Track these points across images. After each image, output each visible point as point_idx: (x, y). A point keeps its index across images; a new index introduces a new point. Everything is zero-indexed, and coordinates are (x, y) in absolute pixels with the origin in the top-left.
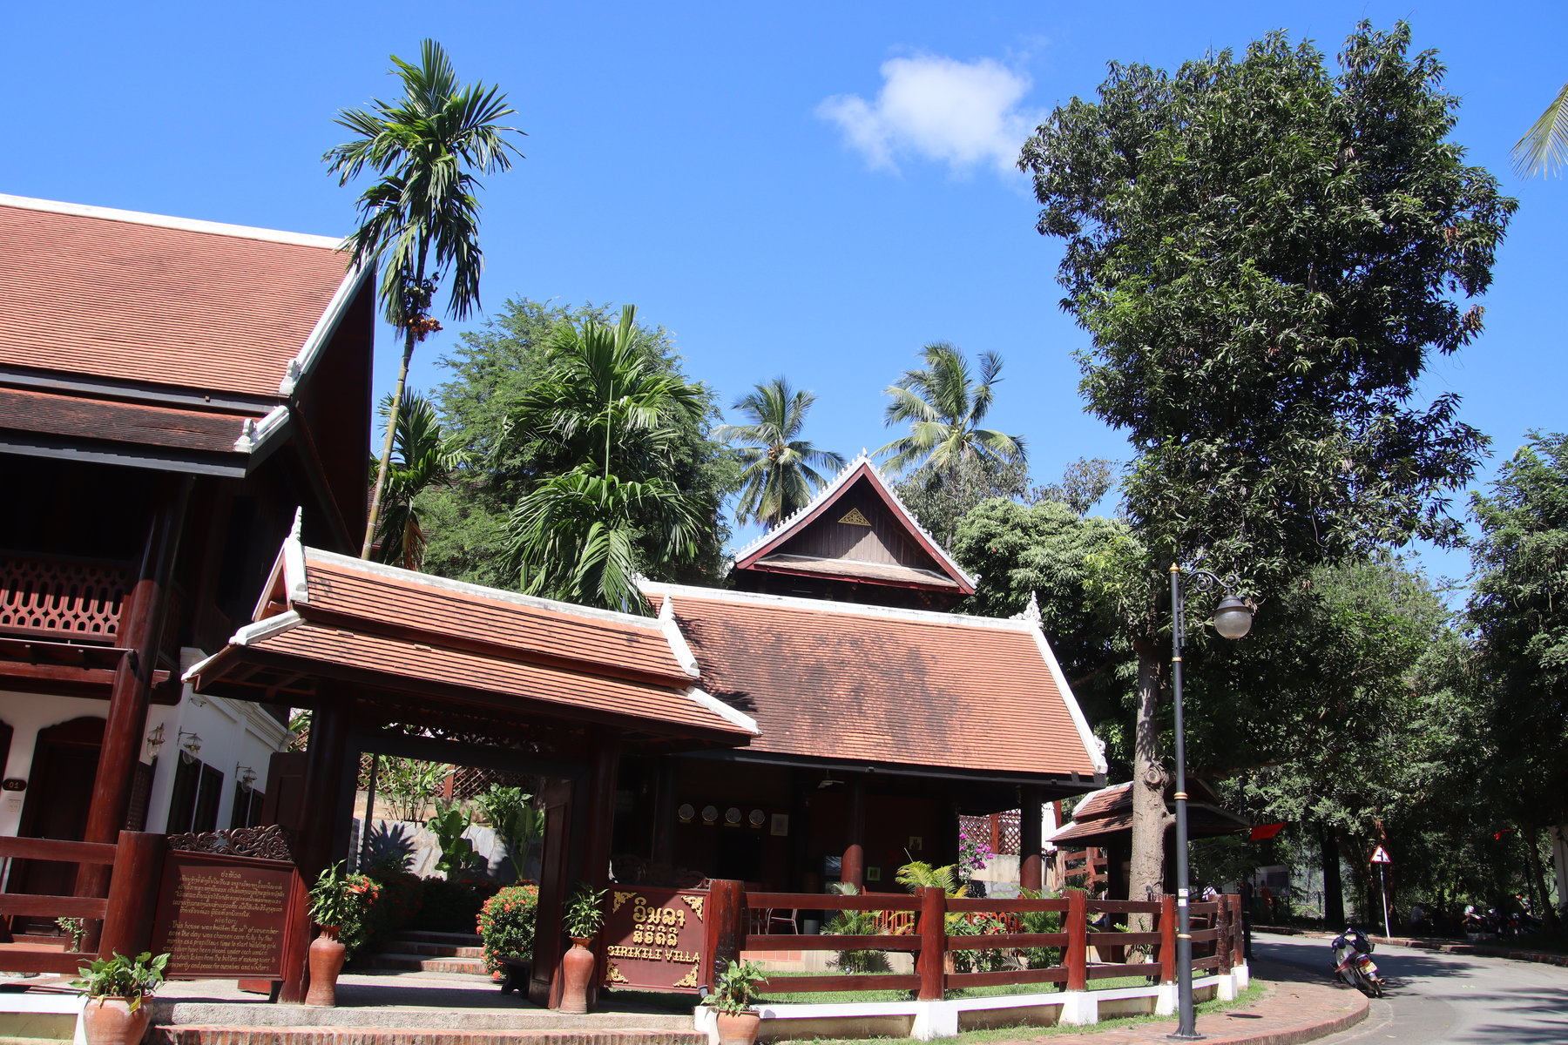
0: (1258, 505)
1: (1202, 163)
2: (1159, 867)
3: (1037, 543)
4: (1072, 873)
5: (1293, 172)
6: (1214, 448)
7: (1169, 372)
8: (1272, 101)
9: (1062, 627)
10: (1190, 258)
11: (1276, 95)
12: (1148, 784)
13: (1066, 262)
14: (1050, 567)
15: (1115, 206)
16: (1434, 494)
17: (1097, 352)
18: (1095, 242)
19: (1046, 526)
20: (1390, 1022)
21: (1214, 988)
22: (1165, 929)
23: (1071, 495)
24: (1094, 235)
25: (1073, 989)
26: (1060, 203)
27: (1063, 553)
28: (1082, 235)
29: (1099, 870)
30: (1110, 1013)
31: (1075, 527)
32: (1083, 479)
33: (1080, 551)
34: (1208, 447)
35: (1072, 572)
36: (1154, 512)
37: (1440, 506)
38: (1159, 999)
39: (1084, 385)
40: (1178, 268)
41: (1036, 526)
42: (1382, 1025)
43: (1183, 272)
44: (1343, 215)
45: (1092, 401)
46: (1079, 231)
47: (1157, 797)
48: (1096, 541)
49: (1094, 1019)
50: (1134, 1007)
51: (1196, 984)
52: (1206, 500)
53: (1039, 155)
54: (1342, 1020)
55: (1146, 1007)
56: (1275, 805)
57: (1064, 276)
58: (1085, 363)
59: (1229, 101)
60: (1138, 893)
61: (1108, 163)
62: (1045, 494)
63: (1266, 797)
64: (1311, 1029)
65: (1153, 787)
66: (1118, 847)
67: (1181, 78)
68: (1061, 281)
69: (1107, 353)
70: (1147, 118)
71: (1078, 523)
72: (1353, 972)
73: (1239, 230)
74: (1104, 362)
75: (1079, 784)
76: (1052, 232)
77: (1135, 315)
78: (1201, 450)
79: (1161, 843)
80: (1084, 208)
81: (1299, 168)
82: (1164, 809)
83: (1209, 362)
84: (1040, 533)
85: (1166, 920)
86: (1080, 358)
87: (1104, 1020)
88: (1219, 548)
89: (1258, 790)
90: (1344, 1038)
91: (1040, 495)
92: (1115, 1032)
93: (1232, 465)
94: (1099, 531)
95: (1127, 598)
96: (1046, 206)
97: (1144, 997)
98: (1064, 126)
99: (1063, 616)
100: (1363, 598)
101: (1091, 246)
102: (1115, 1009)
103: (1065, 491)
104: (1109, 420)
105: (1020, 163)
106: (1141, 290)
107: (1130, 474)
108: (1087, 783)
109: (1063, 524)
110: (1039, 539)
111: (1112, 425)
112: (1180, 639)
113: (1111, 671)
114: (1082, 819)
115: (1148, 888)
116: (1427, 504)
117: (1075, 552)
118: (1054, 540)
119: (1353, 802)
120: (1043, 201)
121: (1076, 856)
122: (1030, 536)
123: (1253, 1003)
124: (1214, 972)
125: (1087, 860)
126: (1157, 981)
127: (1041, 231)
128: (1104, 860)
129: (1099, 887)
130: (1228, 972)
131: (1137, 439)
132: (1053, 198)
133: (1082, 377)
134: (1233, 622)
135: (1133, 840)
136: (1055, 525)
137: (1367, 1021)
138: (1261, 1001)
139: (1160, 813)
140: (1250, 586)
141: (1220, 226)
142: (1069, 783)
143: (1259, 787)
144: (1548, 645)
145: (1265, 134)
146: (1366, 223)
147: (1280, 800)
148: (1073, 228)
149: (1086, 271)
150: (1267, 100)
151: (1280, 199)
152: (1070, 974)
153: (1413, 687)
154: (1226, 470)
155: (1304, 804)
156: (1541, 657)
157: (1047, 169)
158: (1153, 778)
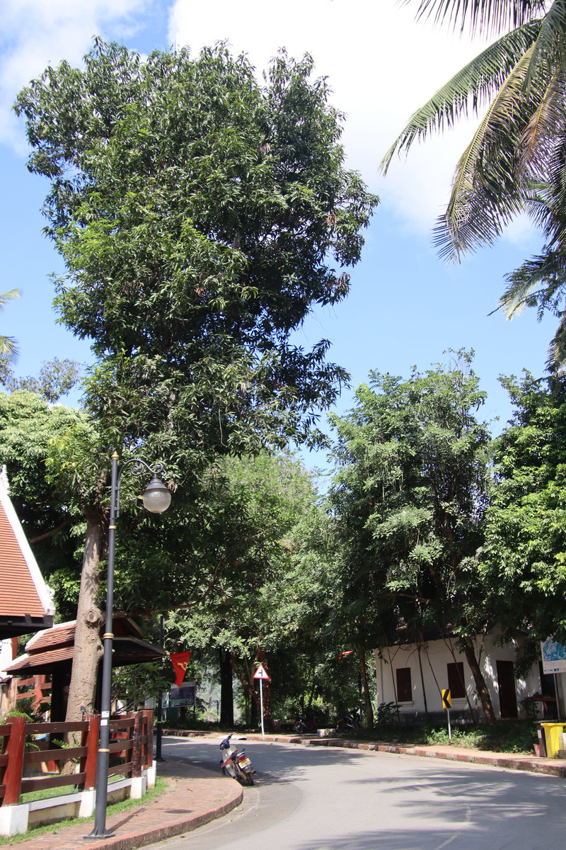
0: (183, 409)
1: (162, 138)
2: (92, 691)
3: (13, 424)
4: (23, 696)
5: (228, 158)
6: (154, 362)
7: (124, 300)
8: (215, 98)
9: (27, 493)
10: (147, 212)
11: (219, 94)
12: (88, 623)
13: (50, 198)
14: (21, 445)
15: (92, 159)
16: (309, 410)
17: (70, 276)
18: (74, 186)
19: (21, 411)
20: (256, 806)
21: (127, 789)
22: (91, 744)
23: (45, 387)
24: (74, 180)
25: (8, 804)
26: (48, 148)
27: (33, 433)
28: (65, 177)
29: (45, 693)
30: (39, 822)
31: (45, 413)
32: (56, 375)
33: (45, 433)
34: (149, 361)
35: (39, 450)
36: (105, 408)
37: (313, 419)
38: (82, 803)
39: (56, 301)
40: (137, 219)
41: (13, 410)
42: (250, 809)
43: (141, 222)
44: (261, 196)
45: (63, 315)
46: (62, 173)
47: (94, 633)
48: (60, 426)
49: (24, 828)
50: (60, 813)
51: (110, 789)
52: (145, 401)
53: (32, 105)
54: (221, 808)
55: (70, 812)
56: (188, 635)
57: (48, 209)
58: (59, 283)
59: (184, 92)
60: (74, 713)
61: (88, 123)
62: (24, 385)
63: (181, 630)
64: (198, 818)
65: (91, 625)
66: (60, 674)
67: (151, 63)
68: (44, 213)
69: (78, 278)
70: (122, 91)
71: (47, 410)
72: (234, 766)
73: (185, 195)
74: (74, 285)
75: (30, 624)
76: (38, 171)
77: (101, 251)
78: (143, 362)
79: (94, 671)
80: (68, 156)
81: (232, 156)
82: (99, 643)
83: (155, 295)
84: (16, 417)
85: (92, 736)
86: (55, 280)
87: (32, 829)
88: (153, 440)
89: (175, 625)
90: (222, 823)
91: (19, 384)
92: (41, 838)
93: (167, 376)
94: (64, 417)
95: (80, 474)
96: (36, 149)
97: (70, 804)
98: (54, 84)
99: (30, 484)
100: (261, 480)
101: (71, 188)
102: (43, 817)
103: (40, 383)
104: (76, 331)
105: (16, 108)
106: (108, 231)
107: (89, 376)
108: (39, 623)
109: (36, 410)
110: (14, 421)
111: (78, 336)
112: (116, 511)
113: (67, 529)
114: (33, 652)
115: (82, 708)
116: (305, 417)
117: (42, 433)
118: (27, 422)
119: (245, 633)
120: (34, 145)
121: (26, 682)
122: (7, 418)
123: (157, 799)
124: (130, 775)
125: (36, 685)
126: (82, 787)
127: (30, 169)
128: (49, 686)
129: (44, 708)
130: (139, 775)
131: (98, 348)
132: (42, 143)
133: (55, 295)
134: (157, 501)
135: (73, 669)
136: (28, 410)
137: (241, 806)
138: (163, 796)
139: (96, 646)
140: (174, 470)
141: (172, 189)
142: (23, 624)
143: (176, 622)
144: (380, 522)
145: (209, 122)
146: (276, 204)
147: (192, 632)
148: (57, 171)
149: (67, 207)
150: (212, 97)
151: (217, 178)
152: (7, 790)
153: (289, 547)
154: (162, 380)
155: (209, 635)
156: (374, 531)
157: (38, 118)
158: (92, 618)
